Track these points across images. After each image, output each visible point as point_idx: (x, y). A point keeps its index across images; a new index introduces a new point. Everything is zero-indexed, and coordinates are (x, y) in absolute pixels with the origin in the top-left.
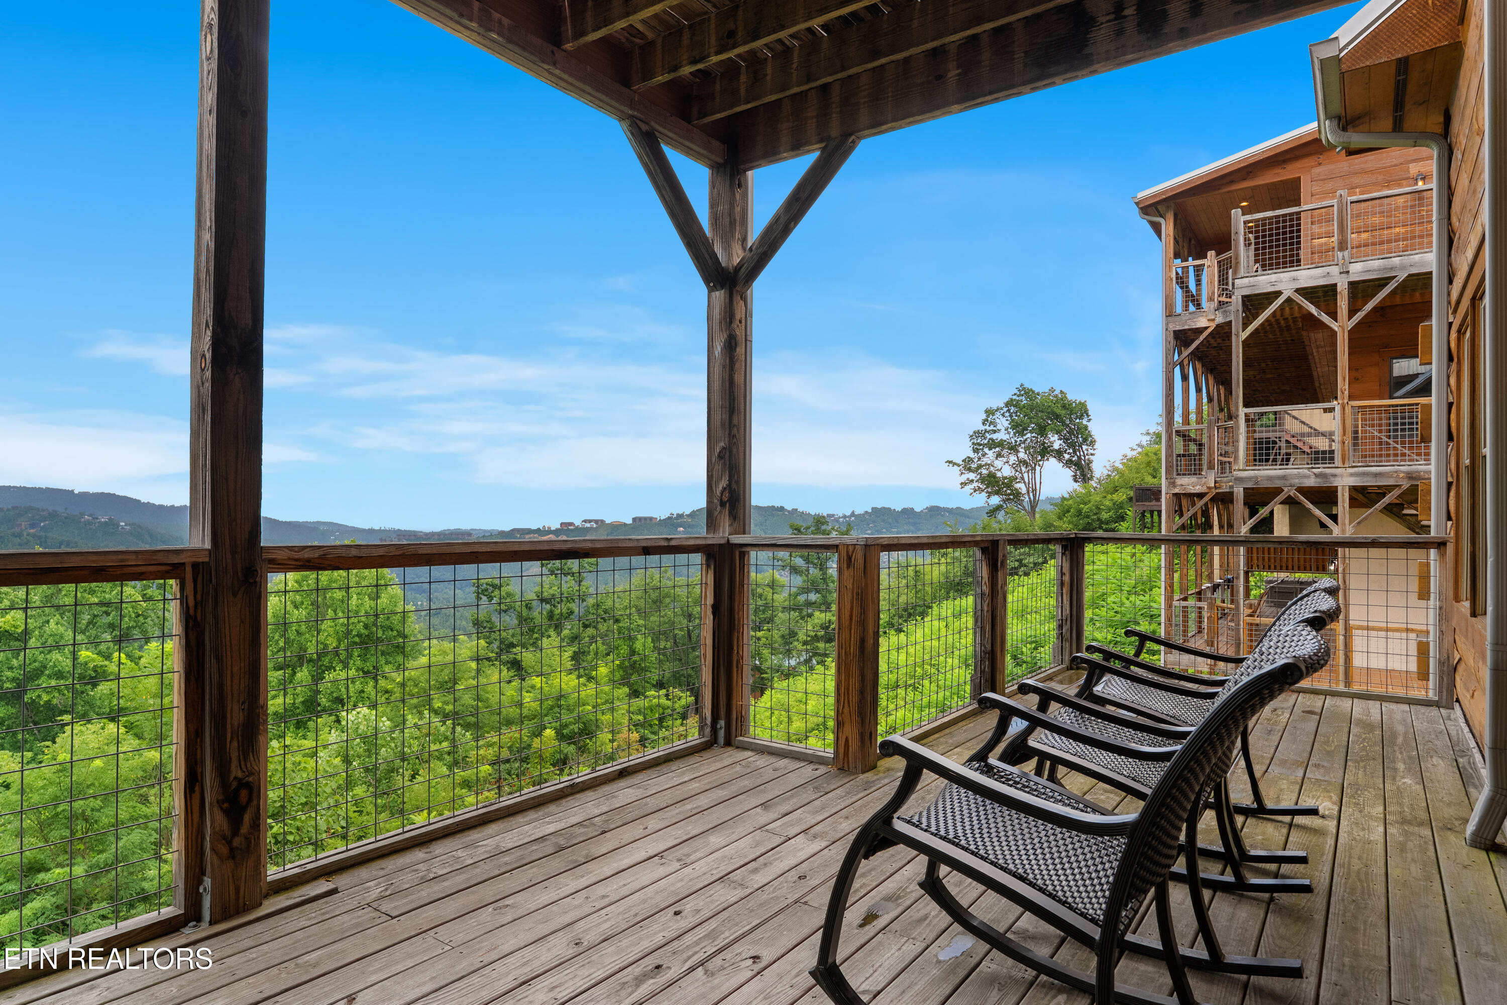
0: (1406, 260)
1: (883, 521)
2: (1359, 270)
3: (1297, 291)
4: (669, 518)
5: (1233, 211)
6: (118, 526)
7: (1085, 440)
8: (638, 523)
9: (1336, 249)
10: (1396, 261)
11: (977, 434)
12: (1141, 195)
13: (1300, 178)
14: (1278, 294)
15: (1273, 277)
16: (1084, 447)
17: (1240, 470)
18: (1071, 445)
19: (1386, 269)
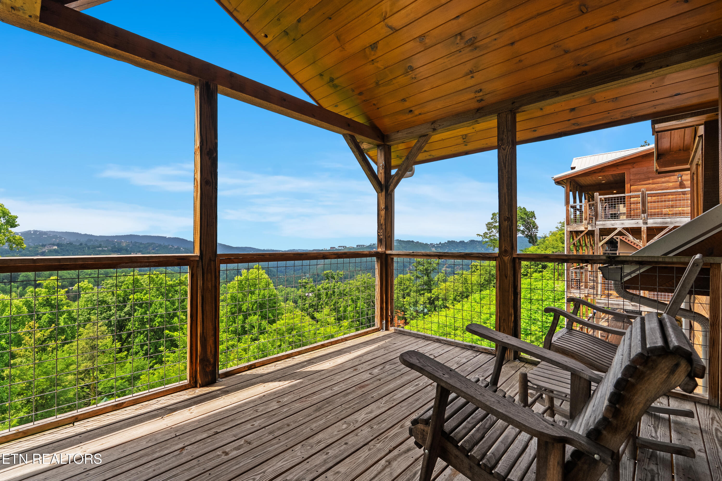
0: (673, 220)
1: (452, 246)
2: (651, 222)
3: (624, 228)
4: (370, 245)
5: (595, 194)
6: (180, 249)
7: (534, 227)
8: (358, 247)
9: (641, 213)
10: (669, 220)
11: (489, 224)
12: (556, 177)
13: (625, 173)
14: (615, 229)
15: (613, 222)
16: (533, 230)
17: (598, 299)
18: (528, 229)
19: (663, 223)
